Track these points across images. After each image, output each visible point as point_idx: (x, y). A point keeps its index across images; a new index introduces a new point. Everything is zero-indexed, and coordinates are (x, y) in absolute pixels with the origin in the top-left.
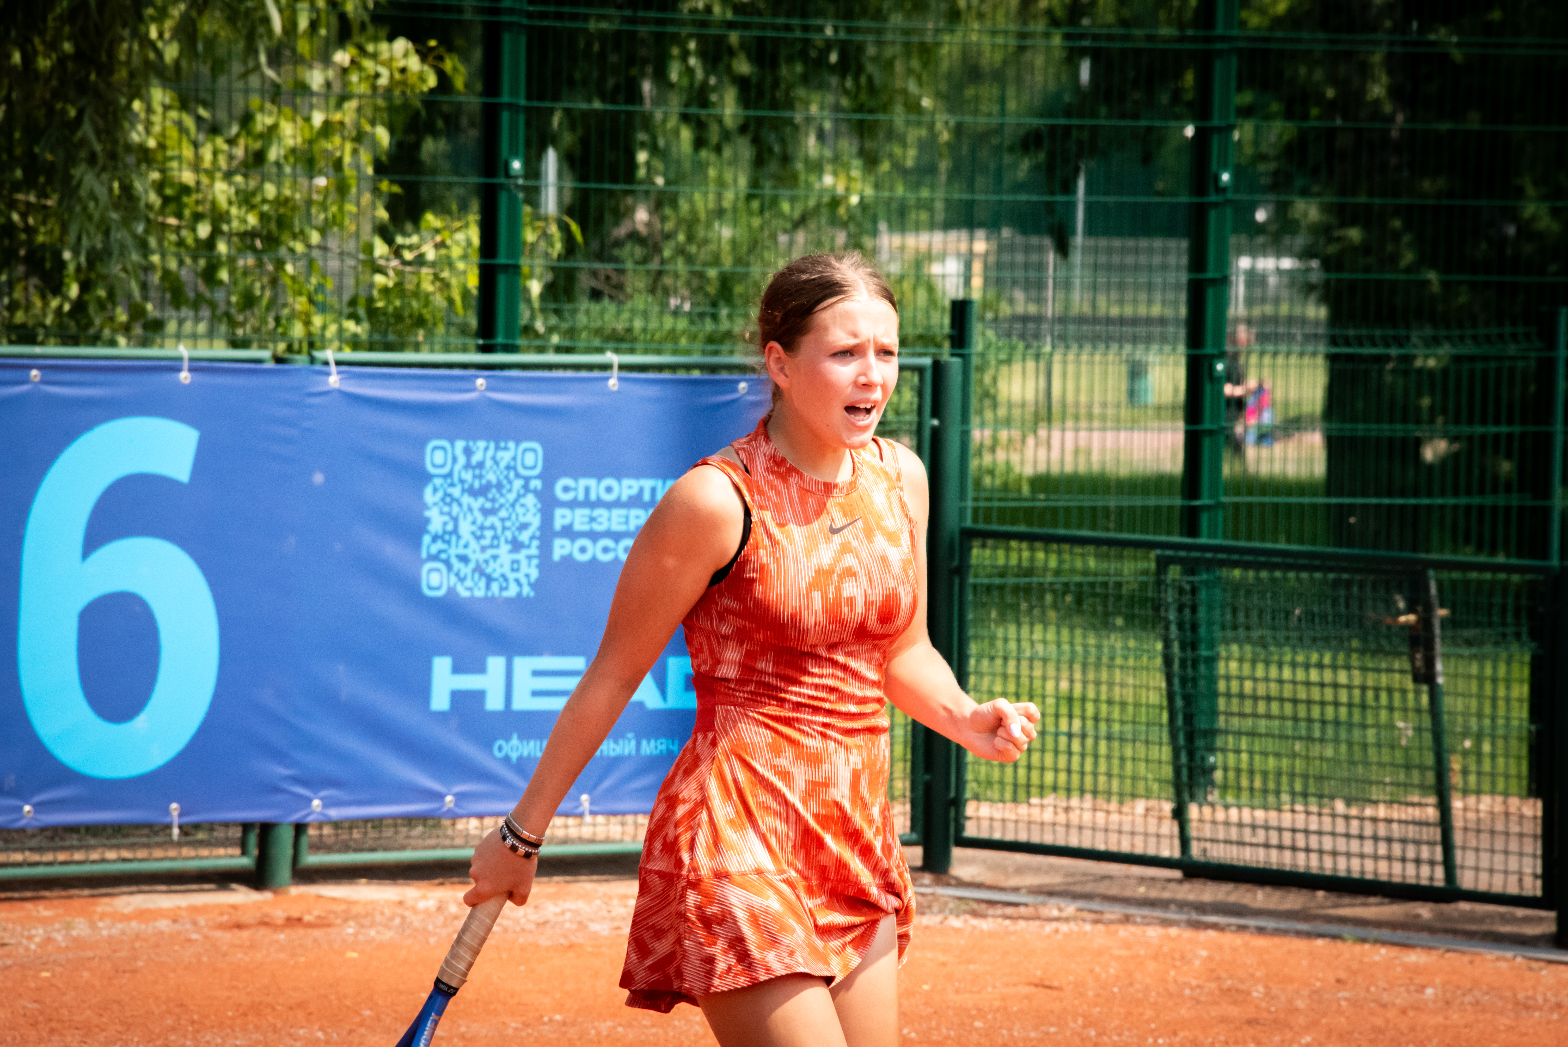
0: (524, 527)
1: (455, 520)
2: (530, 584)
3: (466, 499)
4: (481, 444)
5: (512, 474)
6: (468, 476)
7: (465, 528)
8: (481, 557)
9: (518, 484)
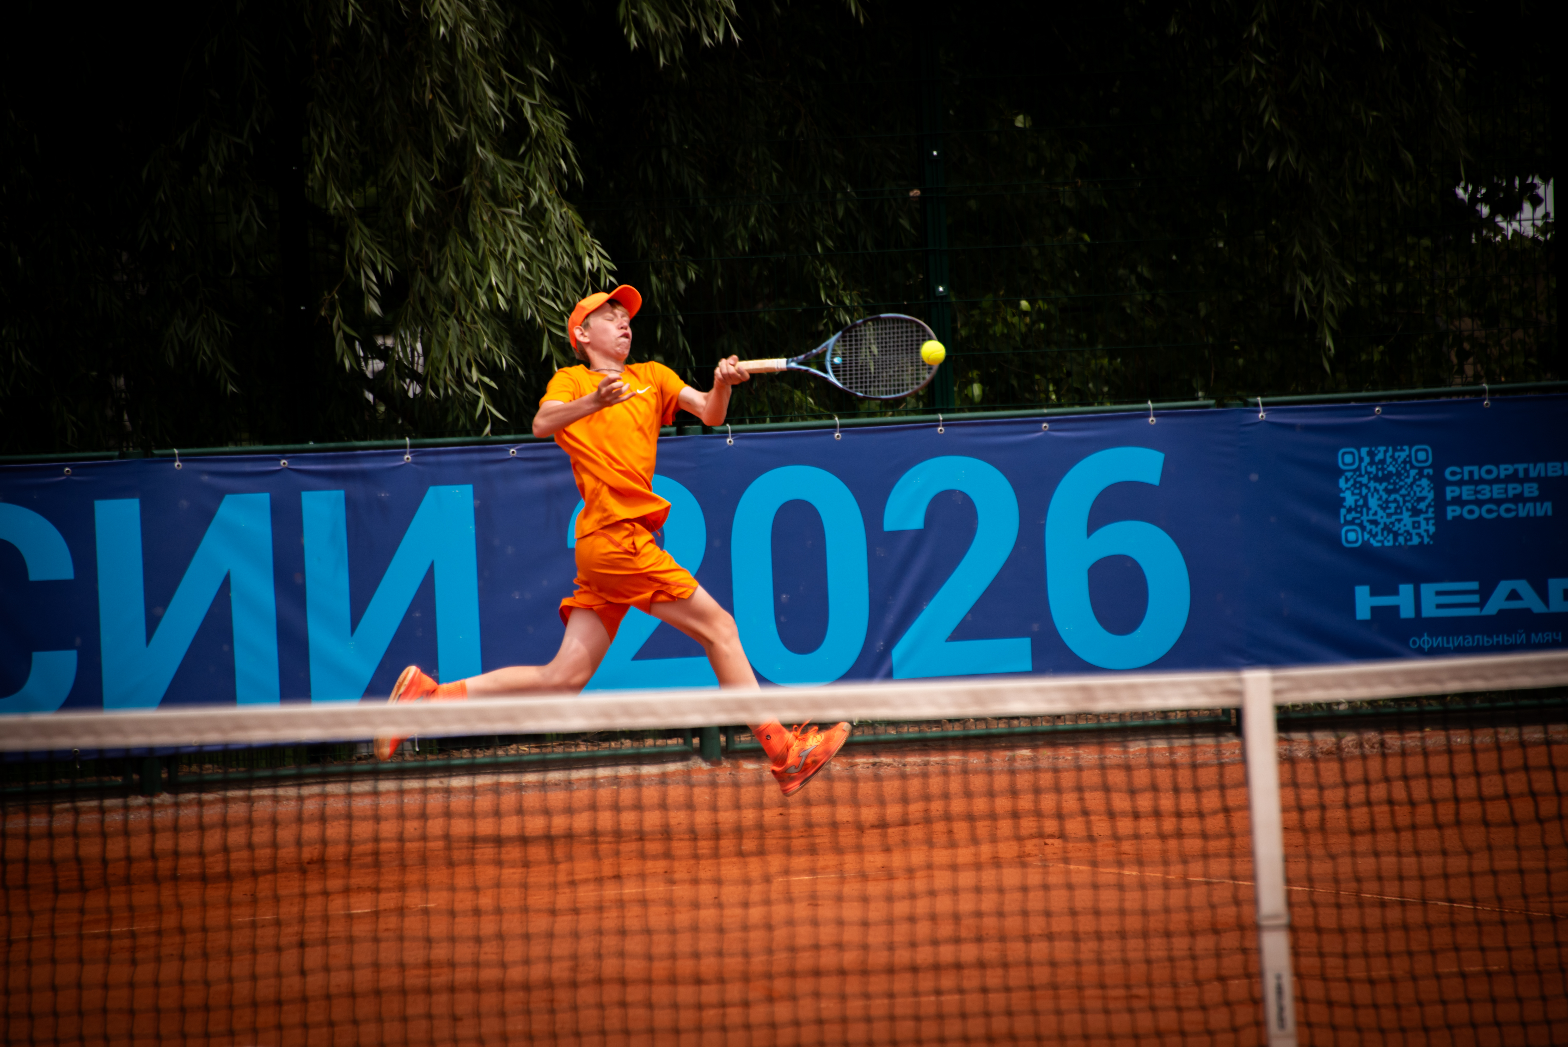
0: (1422, 499)
1: (1365, 499)
2: (1428, 536)
3: (1372, 484)
4: (1382, 449)
5: (1408, 466)
6: (1373, 469)
7: (1373, 503)
8: (1388, 521)
9: (1413, 472)
